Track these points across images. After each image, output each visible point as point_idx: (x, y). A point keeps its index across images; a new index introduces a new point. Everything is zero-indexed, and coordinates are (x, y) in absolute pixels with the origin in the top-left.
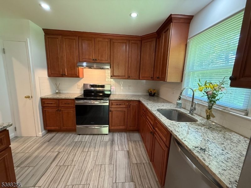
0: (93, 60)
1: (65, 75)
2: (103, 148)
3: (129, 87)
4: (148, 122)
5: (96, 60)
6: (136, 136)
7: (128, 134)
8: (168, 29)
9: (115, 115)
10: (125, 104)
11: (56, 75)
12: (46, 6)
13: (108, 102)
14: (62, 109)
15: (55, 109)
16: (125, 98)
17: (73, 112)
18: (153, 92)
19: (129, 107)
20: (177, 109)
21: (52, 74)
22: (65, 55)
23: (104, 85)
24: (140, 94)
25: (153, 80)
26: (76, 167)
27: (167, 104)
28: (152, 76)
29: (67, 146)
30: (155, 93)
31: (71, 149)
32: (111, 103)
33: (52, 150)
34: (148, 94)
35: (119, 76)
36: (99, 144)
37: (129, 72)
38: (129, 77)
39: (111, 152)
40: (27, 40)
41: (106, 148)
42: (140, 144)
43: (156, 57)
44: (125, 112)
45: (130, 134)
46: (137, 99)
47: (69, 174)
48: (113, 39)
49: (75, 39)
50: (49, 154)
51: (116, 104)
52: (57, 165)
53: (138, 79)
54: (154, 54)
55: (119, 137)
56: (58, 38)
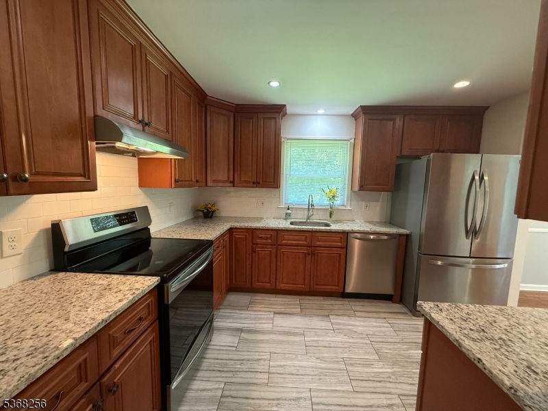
3: (170, 206)
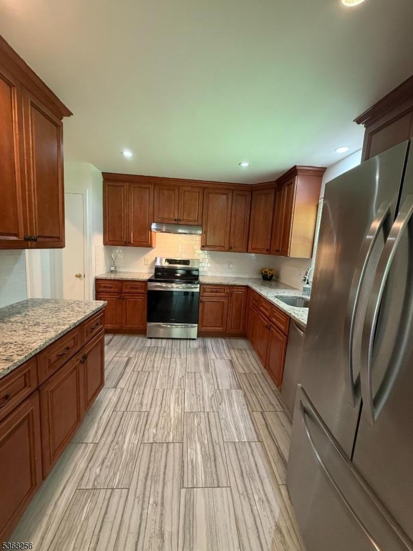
0: (175, 220)
1: (130, 243)
2: (193, 356)
4: (262, 314)
5: (180, 220)
6: (242, 343)
7: (227, 340)
8: (292, 183)
9: (208, 310)
10: (224, 291)
11: (116, 243)
12: (128, 154)
13: (197, 288)
14: (126, 296)
15: (115, 295)
16: (225, 282)
17: (142, 301)
18: (270, 273)
19: (231, 296)
20: (303, 296)
21: (109, 241)
22: (131, 213)
23: (189, 261)
24: (247, 276)
25: (270, 254)
26: (161, 373)
27: (291, 291)
28: (268, 248)
29: (137, 351)
30: (272, 276)
31: (145, 354)
32: (202, 289)
33: (118, 355)
34: (261, 277)
35: (214, 246)
36: (185, 350)
37: (232, 240)
38: (231, 248)
39: (205, 360)
40: (86, 191)
41: (197, 355)
42: (248, 352)
43: (275, 219)
44: (223, 304)
45: (231, 340)
46: (244, 284)
47: (154, 380)
48: (207, 188)
49: (149, 188)
50: (116, 359)
51: (210, 290)
52: (133, 370)
53: (246, 251)
54: (272, 213)
55: (214, 344)
56: (123, 186)
